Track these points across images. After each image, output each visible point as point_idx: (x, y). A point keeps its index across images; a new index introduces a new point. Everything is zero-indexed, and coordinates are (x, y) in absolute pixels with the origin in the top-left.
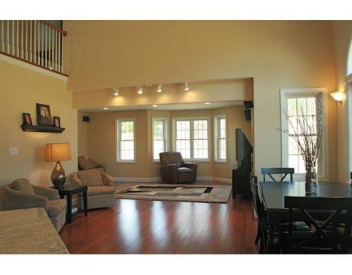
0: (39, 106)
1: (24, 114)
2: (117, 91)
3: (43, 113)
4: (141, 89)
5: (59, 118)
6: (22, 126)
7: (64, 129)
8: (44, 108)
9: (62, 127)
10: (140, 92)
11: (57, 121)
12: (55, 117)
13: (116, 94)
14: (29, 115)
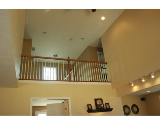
0: (96, 100)
1: (88, 105)
2: (132, 83)
3: (98, 103)
4: (143, 78)
5: (108, 104)
6: (87, 111)
7: (112, 109)
8: (99, 100)
9: (111, 108)
10: (143, 81)
11: (107, 105)
12: (106, 104)
13: (133, 85)
14: (91, 105)
